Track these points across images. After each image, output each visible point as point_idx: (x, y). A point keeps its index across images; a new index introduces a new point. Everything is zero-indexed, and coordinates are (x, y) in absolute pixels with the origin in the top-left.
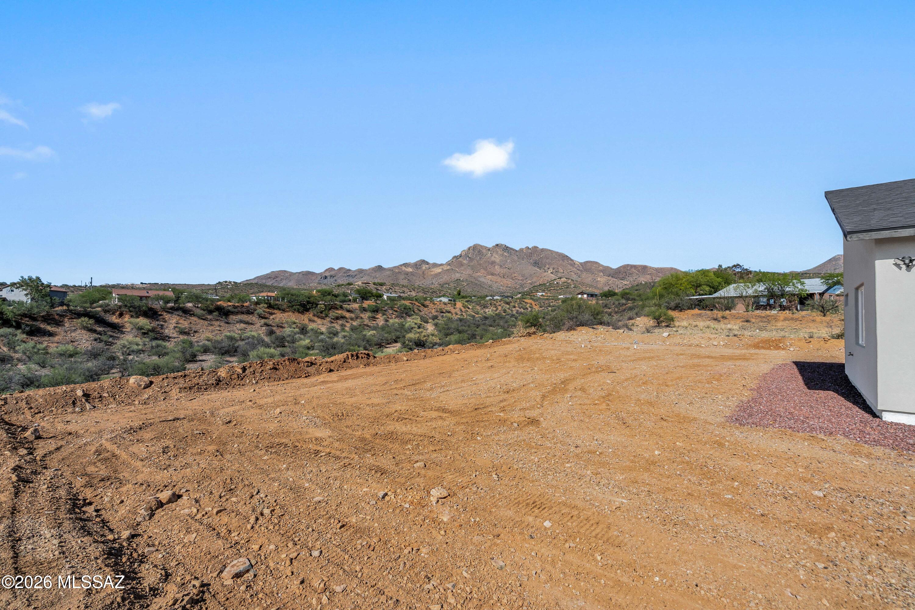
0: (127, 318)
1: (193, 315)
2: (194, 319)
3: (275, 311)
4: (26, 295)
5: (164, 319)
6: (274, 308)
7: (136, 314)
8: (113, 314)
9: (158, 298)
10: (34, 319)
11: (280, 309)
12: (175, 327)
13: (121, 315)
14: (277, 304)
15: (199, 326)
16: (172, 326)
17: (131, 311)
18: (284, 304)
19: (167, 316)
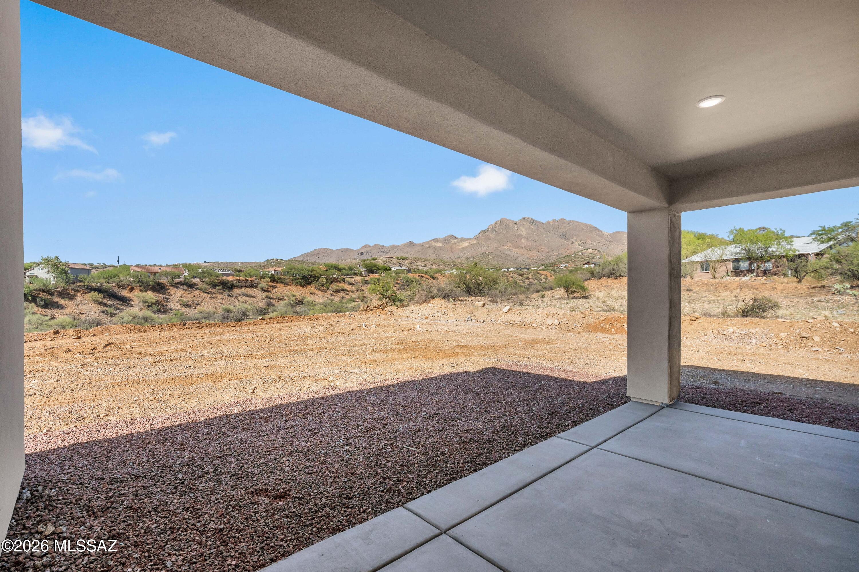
0: (137, 292)
1: (197, 289)
2: (198, 292)
3: (278, 285)
4: (48, 272)
5: (169, 293)
6: (277, 282)
7: (145, 288)
8: (125, 289)
9: (166, 274)
10: (51, 294)
11: (282, 283)
12: (179, 300)
13: (132, 289)
14: (280, 279)
15: (202, 299)
16: (176, 300)
17: (140, 286)
18: (288, 278)
19: (172, 290)
